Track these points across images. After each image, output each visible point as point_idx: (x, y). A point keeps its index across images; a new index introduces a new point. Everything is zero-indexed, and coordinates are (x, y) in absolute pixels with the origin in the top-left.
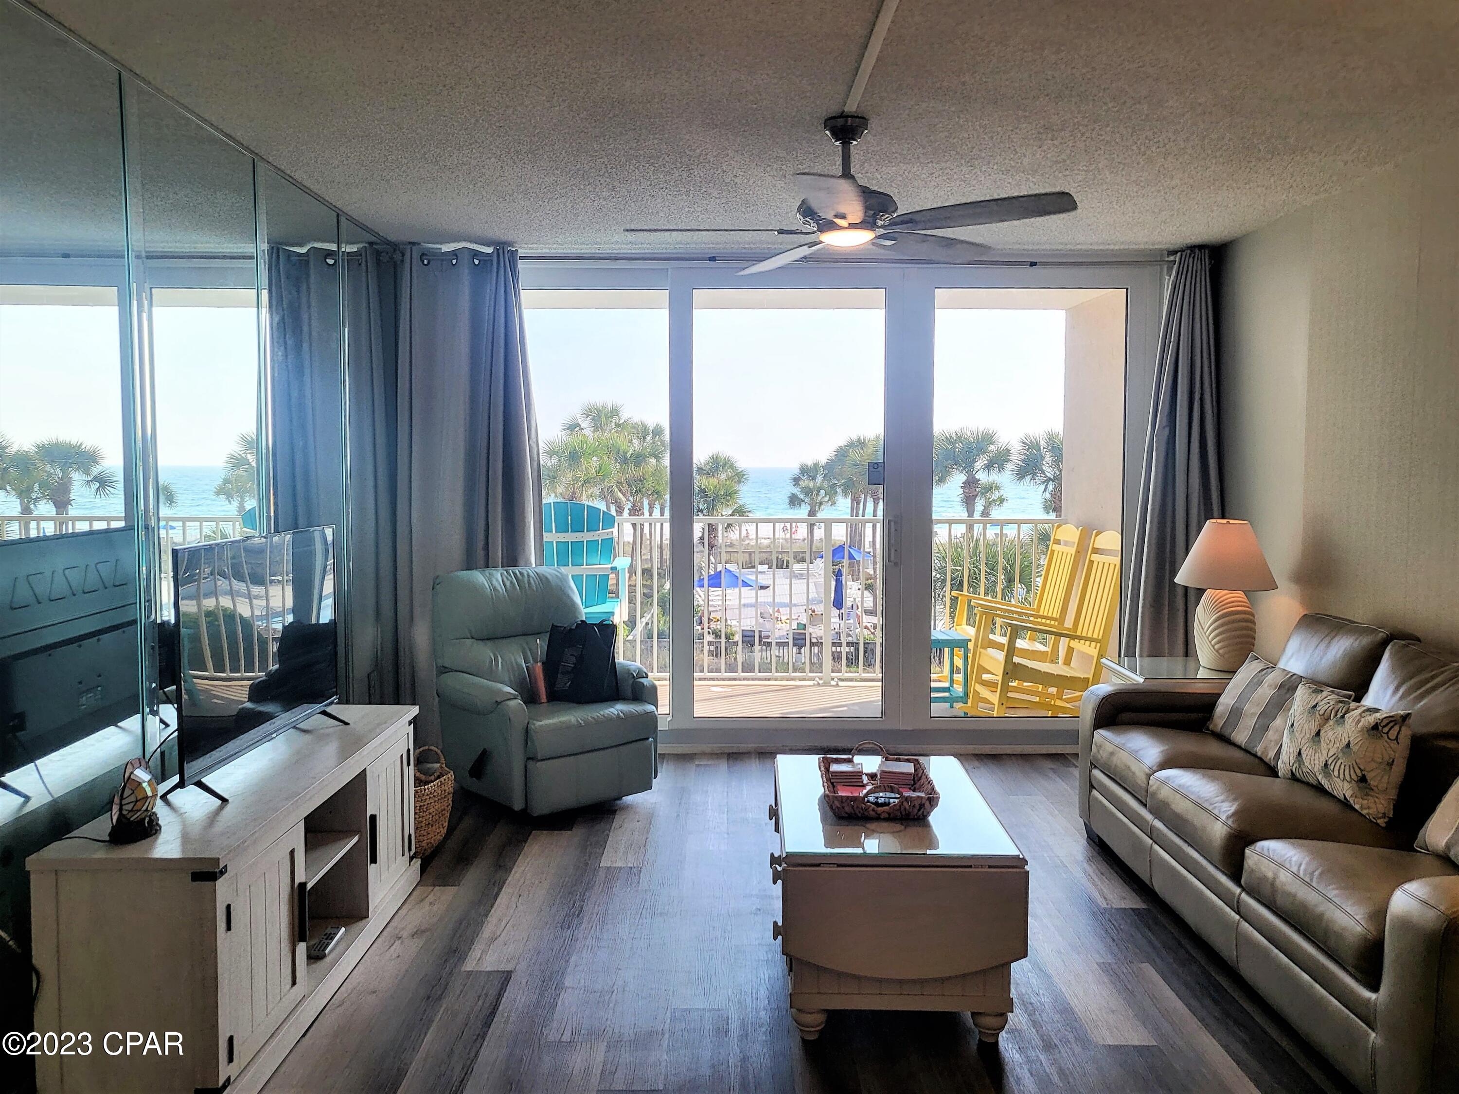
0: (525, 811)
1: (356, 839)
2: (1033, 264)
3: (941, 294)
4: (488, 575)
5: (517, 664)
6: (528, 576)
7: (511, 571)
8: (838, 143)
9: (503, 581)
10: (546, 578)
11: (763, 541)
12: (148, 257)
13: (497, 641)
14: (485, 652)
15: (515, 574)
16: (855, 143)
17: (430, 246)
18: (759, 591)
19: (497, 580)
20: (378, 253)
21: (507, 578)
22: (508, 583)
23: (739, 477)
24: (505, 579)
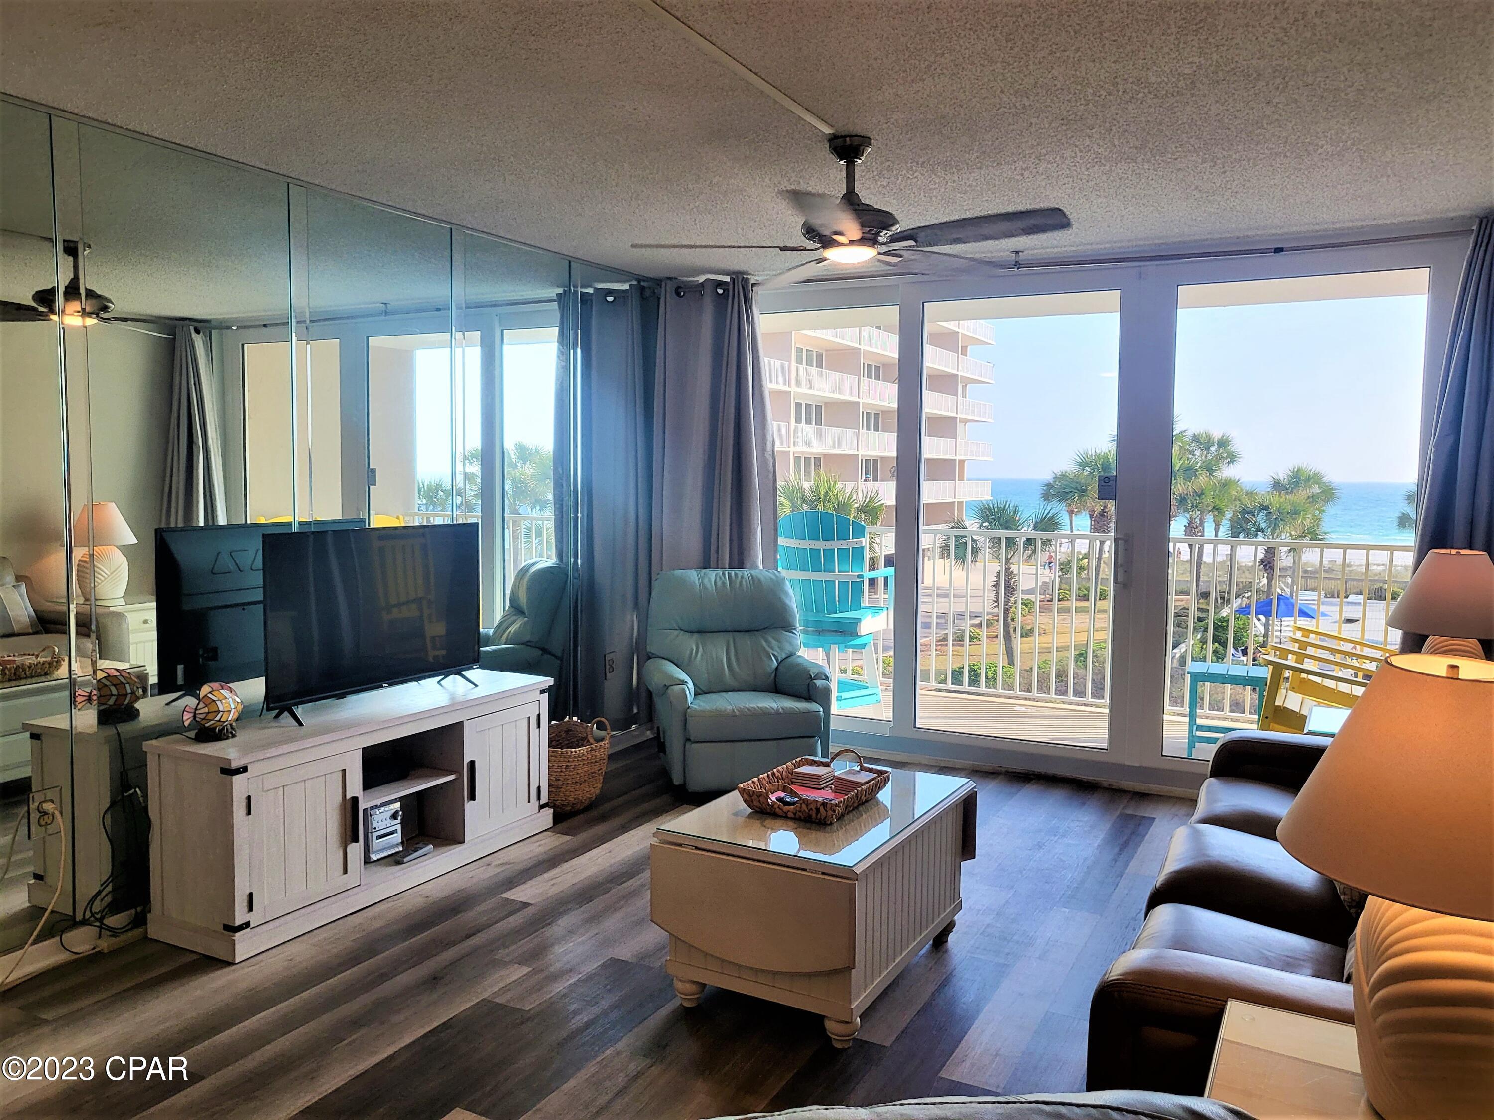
0: (683, 786)
1: (451, 777)
2: (1278, 250)
3: (1184, 291)
4: (702, 574)
5: (717, 657)
6: (742, 577)
7: (727, 573)
8: (842, 162)
9: (715, 580)
10: (759, 580)
11: (1375, 568)
12: (467, 307)
13: (704, 634)
14: (690, 644)
15: (729, 575)
16: (859, 161)
17: (685, 279)
18: (1343, 625)
19: (710, 581)
20: (643, 289)
21: (720, 578)
22: (719, 583)
23: (1328, 494)
24: (718, 579)
